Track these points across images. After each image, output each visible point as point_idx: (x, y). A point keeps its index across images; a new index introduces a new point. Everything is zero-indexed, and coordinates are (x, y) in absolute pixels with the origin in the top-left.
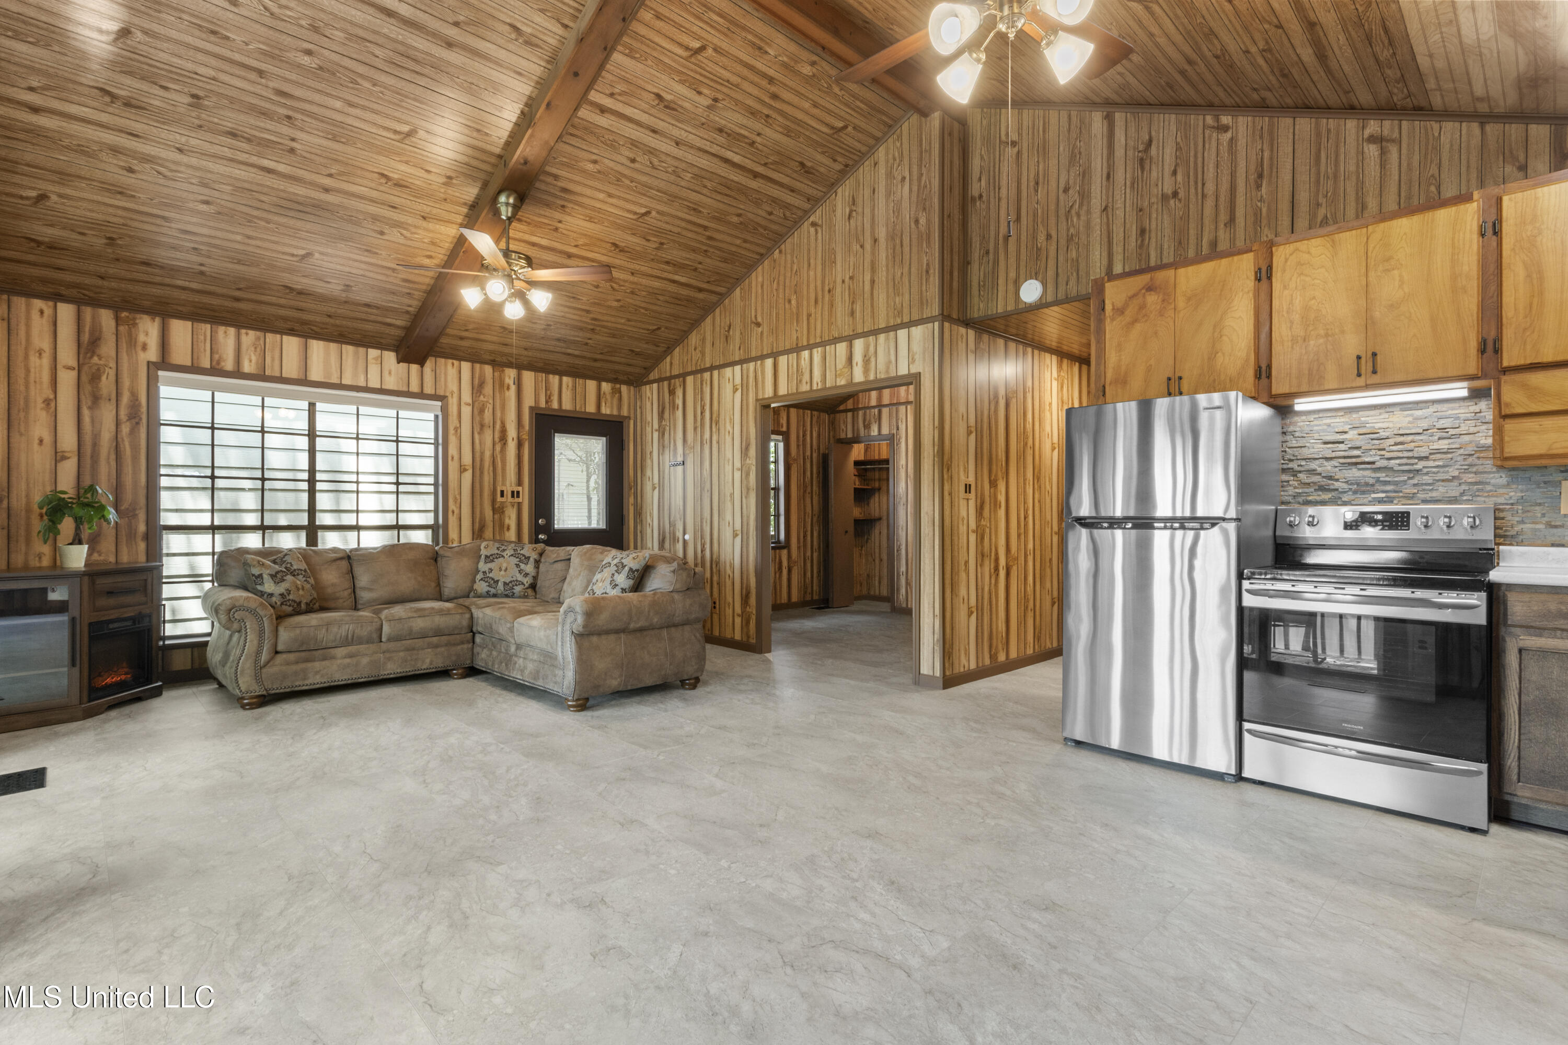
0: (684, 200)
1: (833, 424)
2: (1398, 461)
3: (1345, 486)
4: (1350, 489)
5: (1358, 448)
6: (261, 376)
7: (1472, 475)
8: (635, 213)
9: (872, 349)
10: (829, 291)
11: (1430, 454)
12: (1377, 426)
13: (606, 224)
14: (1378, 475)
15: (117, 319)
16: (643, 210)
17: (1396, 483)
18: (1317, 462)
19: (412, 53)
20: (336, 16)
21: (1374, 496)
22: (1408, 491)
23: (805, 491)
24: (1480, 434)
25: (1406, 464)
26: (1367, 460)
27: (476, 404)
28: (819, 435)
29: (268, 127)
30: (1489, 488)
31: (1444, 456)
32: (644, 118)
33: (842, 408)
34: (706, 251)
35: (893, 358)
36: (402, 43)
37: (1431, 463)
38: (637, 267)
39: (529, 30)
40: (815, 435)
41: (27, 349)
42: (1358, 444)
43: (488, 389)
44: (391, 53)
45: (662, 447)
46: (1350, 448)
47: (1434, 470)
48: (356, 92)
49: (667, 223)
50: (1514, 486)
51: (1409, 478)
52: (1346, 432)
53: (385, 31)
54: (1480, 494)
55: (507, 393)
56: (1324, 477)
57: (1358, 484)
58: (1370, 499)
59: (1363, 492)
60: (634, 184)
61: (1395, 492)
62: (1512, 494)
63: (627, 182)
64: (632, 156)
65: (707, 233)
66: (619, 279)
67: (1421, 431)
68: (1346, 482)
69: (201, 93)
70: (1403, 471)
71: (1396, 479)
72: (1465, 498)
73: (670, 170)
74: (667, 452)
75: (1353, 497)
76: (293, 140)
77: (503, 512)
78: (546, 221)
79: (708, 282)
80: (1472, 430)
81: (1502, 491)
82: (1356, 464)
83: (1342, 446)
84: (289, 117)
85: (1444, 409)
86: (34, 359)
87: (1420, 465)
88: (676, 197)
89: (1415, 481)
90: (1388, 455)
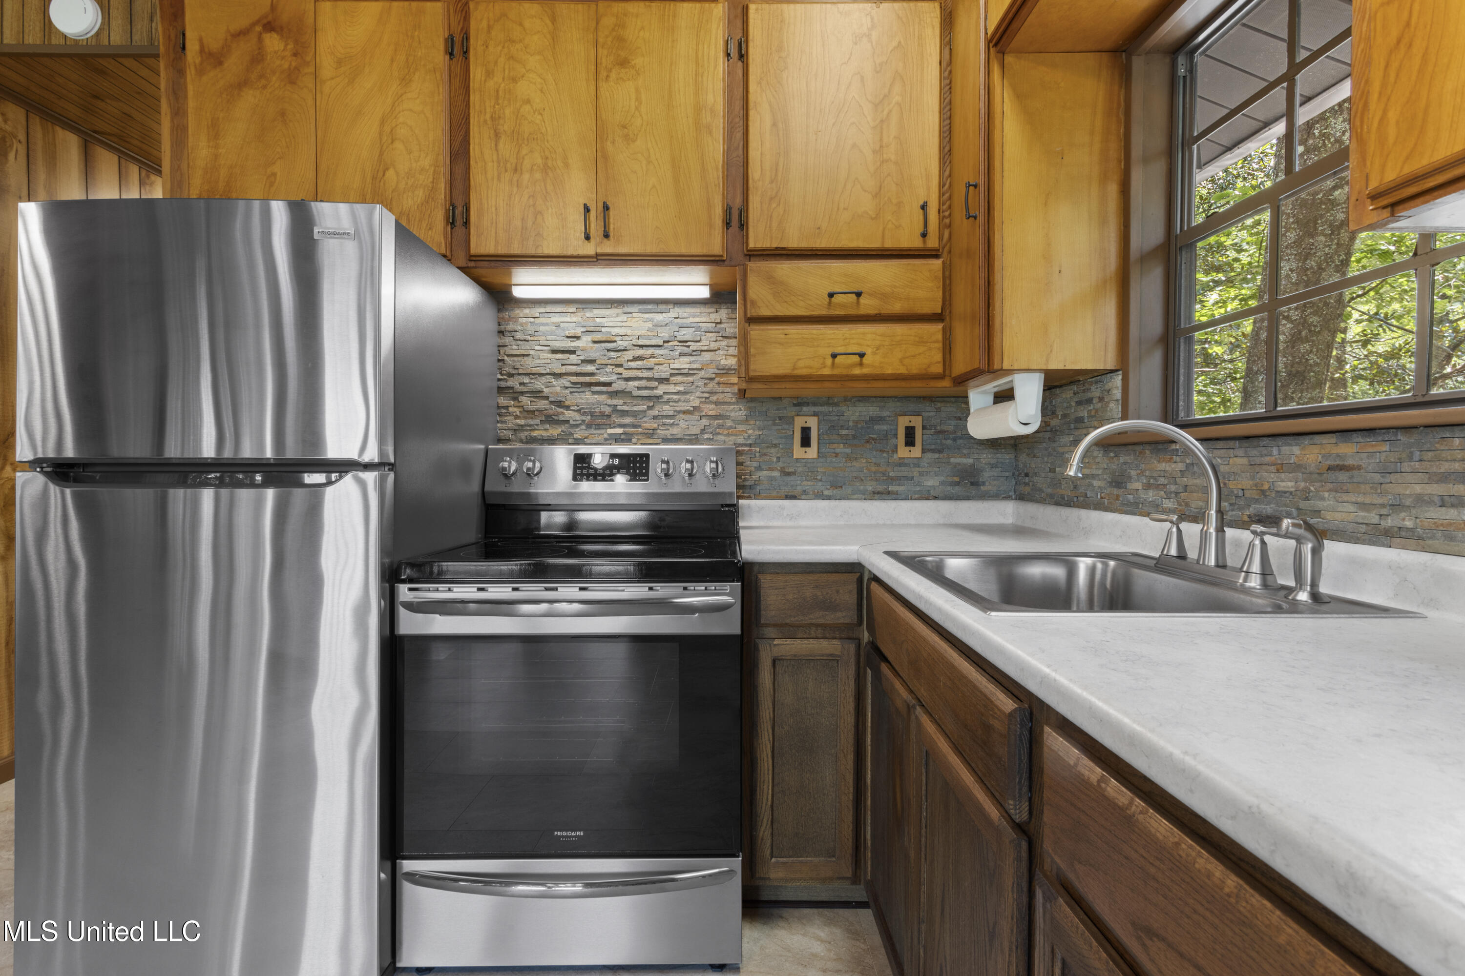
2: (637, 383)
3: (577, 416)
4: (583, 421)
5: (592, 362)
7: (713, 406)
11: (672, 375)
12: (615, 331)
14: (615, 402)
17: (635, 414)
18: (544, 379)
21: (610, 431)
22: (647, 425)
24: (721, 352)
25: (646, 388)
26: (603, 379)
30: (729, 423)
31: (685, 379)
37: (672, 388)
42: (592, 355)
46: (583, 361)
47: (675, 397)
50: (752, 422)
51: (650, 408)
52: (578, 338)
54: (721, 431)
56: (552, 403)
57: (592, 414)
58: (606, 436)
59: (599, 427)
61: (634, 426)
62: (750, 432)
67: (661, 343)
68: (578, 411)
70: (643, 397)
71: (635, 408)
72: (706, 436)
75: (586, 433)
80: (713, 345)
81: (741, 427)
82: (590, 384)
83: (573, 358)
85: (685, 315)
87: (661, 390)
89: (654, 412)
90: (627, 374)
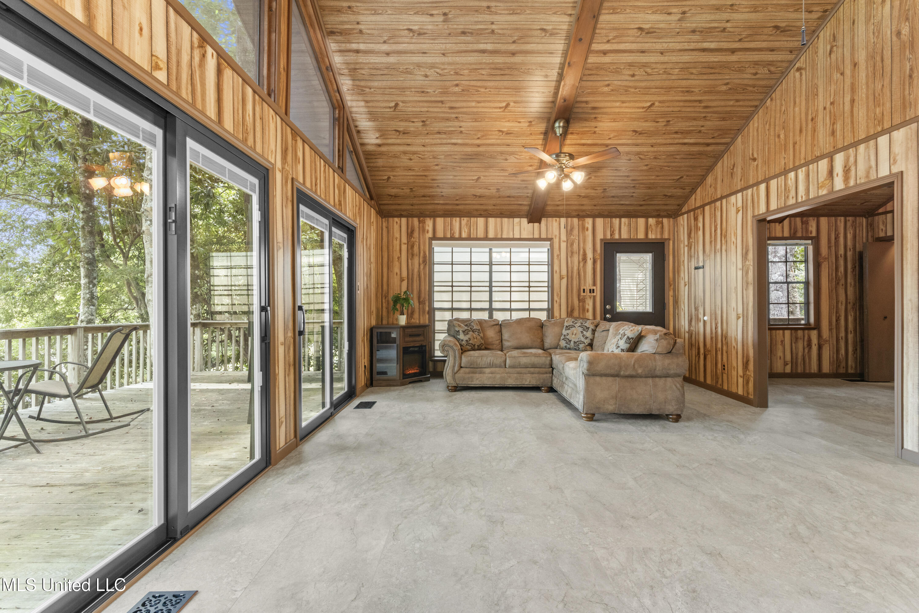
0: (677, 88)
1: (871, 226)
6: (469, 239)
8: (643, 108)
9: (852, 159)
10: (812, 120)
13: (625, 120)
15: (419, 221)
16: (648, 104)
19: (498, 66)
20: (463, 64)
23: (837, 284)
27: (569, 241)
28: (855, 237)
29: (450, 125)
32: (634, 46)
33: (881, 210)
34: (705, 117)
35: (873, 163)
36: (492, 63)
38: (654, 141)
39: (550, 27)
40: (849, 236)
41: (393, 238)
43: (576, 232)
44: (489, 70)
45: (690, 257)
48: (479, 96)
49: (668, 107)
53: (484, 61)
55: (587, 233)
60: (638, 90)
63: (633, 90)
64: (631, 73)
65: (703, 105)
66: (644, 152)
69: (425, 119)
73: (661, 72)
74: (693, 260)
76: (460, 127)
77: (585, 301)
78: (588, 129)
79: (713, 138)
84: (457, 118)
86: (395, 241)
88: (670, 88)
